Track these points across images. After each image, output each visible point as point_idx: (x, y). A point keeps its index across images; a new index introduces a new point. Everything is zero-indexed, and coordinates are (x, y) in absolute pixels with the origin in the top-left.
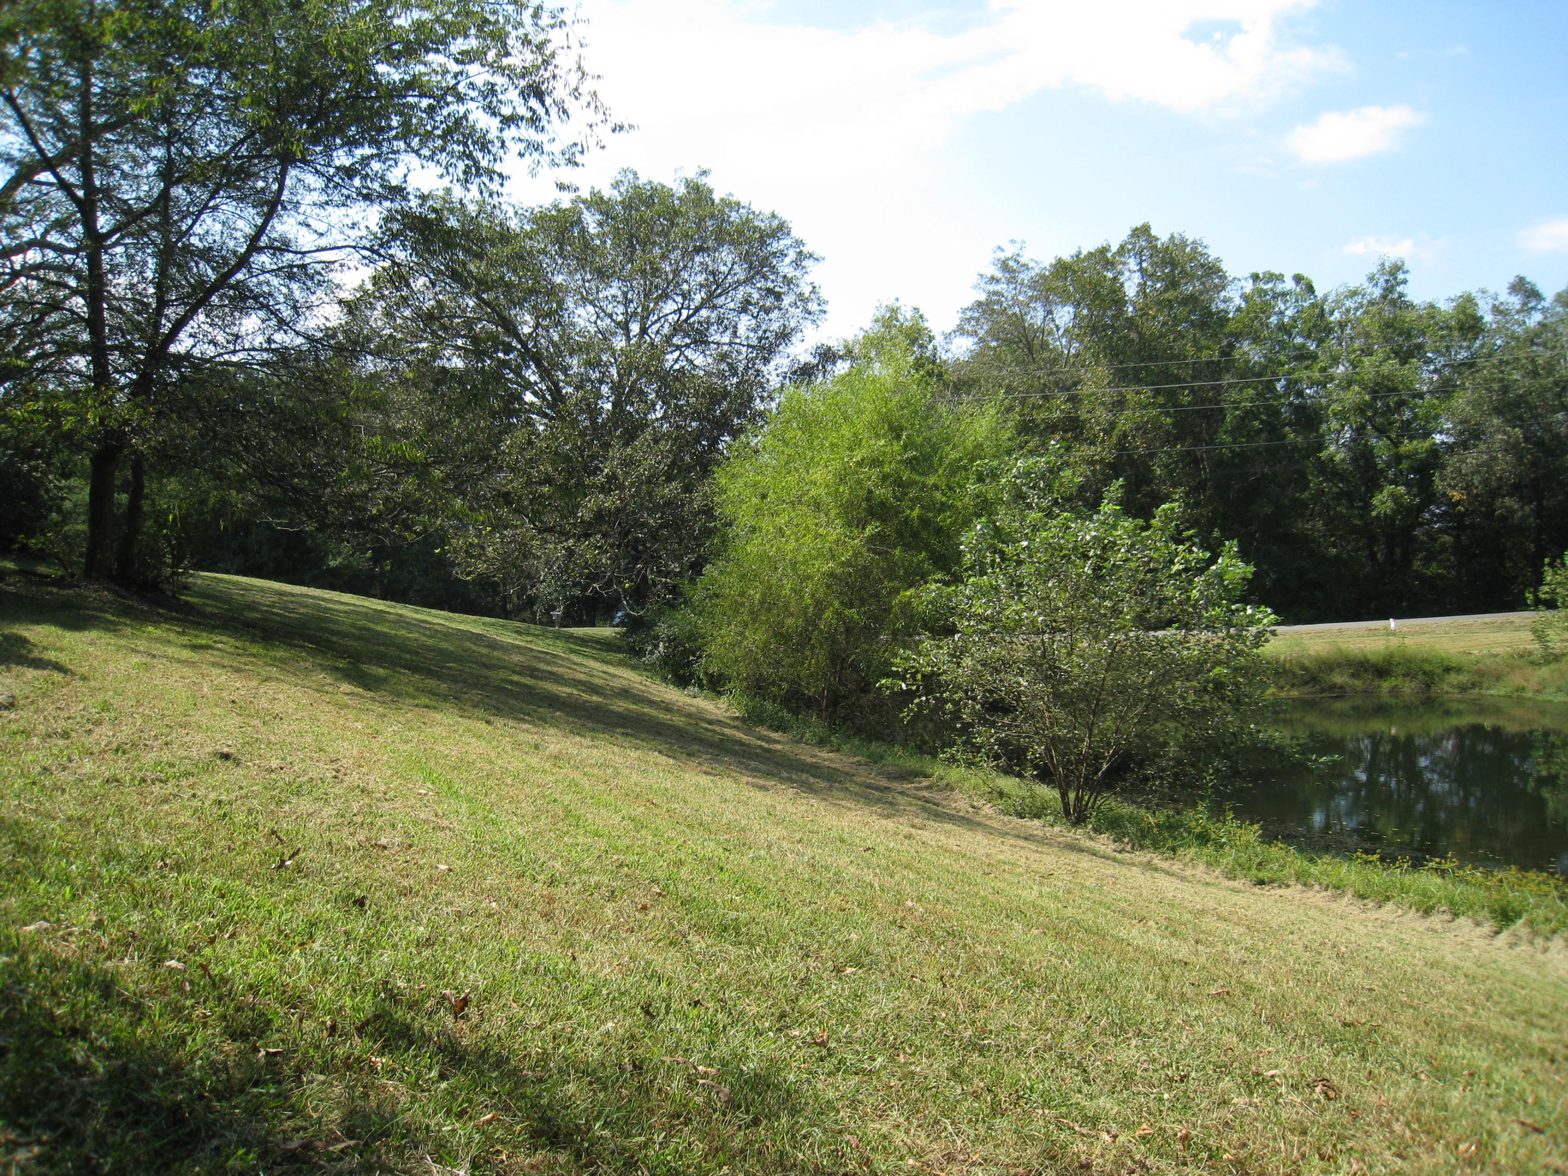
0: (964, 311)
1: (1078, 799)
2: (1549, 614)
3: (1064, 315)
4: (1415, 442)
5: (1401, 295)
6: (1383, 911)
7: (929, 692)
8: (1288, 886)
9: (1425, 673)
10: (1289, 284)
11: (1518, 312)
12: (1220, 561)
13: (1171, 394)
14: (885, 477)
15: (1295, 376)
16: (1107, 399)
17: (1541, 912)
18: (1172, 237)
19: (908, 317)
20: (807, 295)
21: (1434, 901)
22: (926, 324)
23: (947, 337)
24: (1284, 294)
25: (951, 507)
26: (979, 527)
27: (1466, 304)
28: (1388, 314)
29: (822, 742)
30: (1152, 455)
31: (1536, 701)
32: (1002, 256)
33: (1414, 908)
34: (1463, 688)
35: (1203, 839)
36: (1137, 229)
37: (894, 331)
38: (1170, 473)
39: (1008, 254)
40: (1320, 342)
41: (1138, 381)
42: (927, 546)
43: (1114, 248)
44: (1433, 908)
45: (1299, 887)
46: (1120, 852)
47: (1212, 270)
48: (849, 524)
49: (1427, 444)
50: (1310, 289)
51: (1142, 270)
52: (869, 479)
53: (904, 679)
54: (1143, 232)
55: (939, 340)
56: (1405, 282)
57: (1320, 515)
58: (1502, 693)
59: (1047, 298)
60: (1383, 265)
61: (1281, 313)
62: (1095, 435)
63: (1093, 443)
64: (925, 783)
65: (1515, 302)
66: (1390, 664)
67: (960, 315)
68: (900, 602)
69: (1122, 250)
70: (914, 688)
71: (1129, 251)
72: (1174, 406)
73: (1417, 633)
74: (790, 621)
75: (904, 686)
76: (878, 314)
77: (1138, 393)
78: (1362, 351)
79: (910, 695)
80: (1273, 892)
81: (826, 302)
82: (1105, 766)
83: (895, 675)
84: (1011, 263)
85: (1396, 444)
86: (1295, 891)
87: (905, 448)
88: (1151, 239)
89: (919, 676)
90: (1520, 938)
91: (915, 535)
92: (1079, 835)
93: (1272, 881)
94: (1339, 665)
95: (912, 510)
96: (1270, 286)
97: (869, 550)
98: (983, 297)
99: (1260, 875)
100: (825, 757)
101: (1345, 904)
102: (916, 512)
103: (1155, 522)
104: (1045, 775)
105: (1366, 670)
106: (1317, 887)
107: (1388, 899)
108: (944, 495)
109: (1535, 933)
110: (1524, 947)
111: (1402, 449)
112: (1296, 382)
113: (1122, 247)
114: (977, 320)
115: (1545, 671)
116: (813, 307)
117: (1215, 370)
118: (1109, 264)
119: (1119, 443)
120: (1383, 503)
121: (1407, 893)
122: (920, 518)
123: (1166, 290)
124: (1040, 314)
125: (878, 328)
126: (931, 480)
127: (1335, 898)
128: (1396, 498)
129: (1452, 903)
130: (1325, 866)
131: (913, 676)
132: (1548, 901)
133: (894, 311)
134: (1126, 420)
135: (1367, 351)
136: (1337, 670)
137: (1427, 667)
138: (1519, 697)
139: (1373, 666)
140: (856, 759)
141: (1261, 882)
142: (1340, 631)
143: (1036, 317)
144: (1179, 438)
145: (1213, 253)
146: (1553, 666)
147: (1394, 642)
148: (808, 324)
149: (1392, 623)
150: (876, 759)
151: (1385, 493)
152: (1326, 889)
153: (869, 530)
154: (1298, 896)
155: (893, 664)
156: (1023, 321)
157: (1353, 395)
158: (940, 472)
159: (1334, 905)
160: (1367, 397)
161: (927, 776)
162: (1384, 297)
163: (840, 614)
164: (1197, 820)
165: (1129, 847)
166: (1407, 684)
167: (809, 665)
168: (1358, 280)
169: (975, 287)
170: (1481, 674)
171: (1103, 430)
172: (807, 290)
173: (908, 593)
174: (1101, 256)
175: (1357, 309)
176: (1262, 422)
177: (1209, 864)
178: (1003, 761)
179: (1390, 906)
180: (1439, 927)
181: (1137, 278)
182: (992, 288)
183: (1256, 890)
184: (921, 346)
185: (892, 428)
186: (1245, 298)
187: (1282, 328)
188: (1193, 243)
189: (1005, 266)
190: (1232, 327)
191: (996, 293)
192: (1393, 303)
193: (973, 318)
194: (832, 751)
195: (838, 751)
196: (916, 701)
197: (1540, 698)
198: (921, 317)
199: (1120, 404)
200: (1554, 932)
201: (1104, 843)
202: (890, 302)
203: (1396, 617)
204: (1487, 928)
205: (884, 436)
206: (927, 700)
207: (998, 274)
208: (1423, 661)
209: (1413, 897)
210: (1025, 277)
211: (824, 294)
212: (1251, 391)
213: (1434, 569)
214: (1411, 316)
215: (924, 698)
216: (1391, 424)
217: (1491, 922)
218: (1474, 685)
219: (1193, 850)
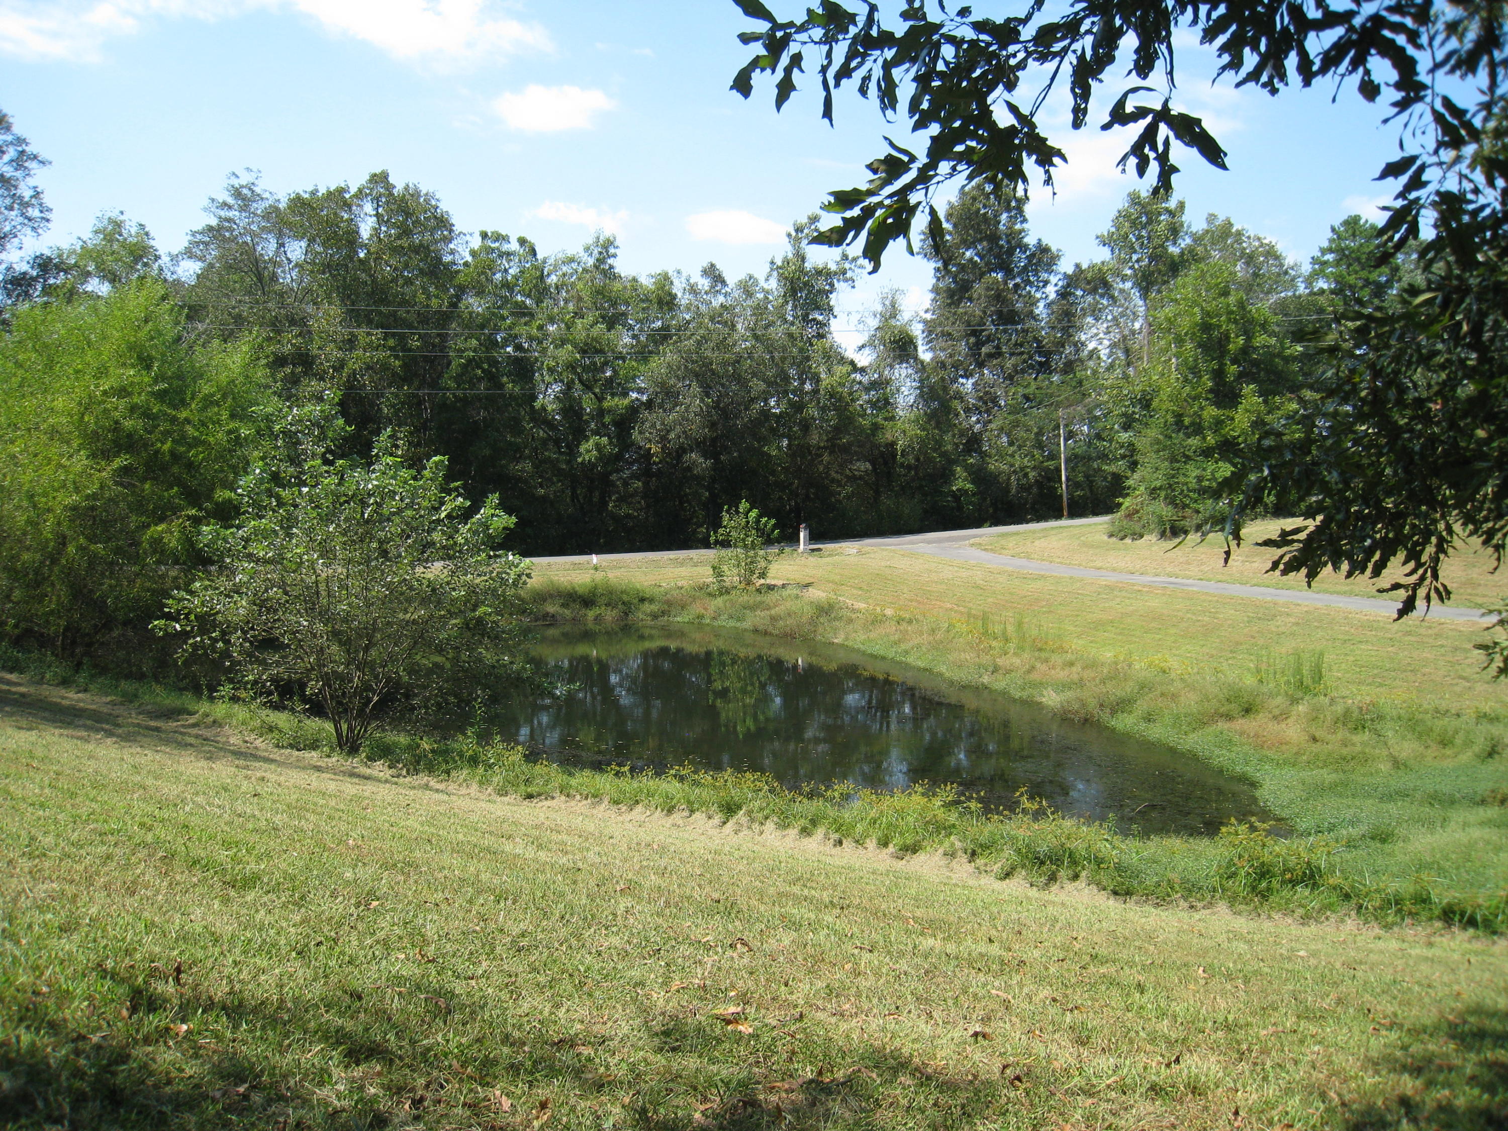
0: (194, 234)
1: (350, 729)
2: (724, 552)
3: (296, 250)
4: (616, 399)
5: (611, 267)
6: (633, 813)
7: (203, 631)
8: (553, 798)
9: (623, 603)
10: (514, 246)
11: (706, 293)
12: (482, 511)
13: (402, 338)
14: (133, 409)
15: (516, 331)
16: (339, 338)
17: (757, 804)
18: (407, 188)
19: (133, 233)
20: (27, 199)
21: (675, 801)
22: (152, 243)
23: (174, 258)
24: (508, 254)
25: (204, 443)
26: (258, 471)
27: (664, 280)
28: (599, 281)
29: (65, 682)
30: (379, 396)
31: (713, 627)
32: (236, 183)
33: (659, 809)
34: (655, 616)
35: (474, 761)
36: (375, 175)
37: (115, 246)
38: (396, 414)
39: (244, 182)
40: (539, 302)
41: (370, 322)
42: (179, 482)
43: (353, 190)
44: (674, 807)
45: (563, 798)
46: (398, 777)
47: (443, 222)
48: (93, 456)
49: (626, 402)
50: (534, 252)
51: (377, 215)
52: (116, 409)
53: (177, 621)
54: (380, 179)
55: (165, 260)
56: (615, 256)
57: (529, 457)
58: (686, 620)
59: (280, 231)
60: (598, 238)
61: (506, 271)
62: (324, 371)
63: (322, 379)
64: (192, 720)
65: (704, 283)
66: (594, 595)
67: (190, 238)
68: (152, 537)
69: (360, 192)
70: (189, 629)
71: (367, 195)
72: (403, 350)
73: (615, 567)
74: (26, 556)
75: (178, 627)
76: (100, 226)
77: (368, 334)
78: (576, 313)
79: (185, 635)
80: (540, 804)
81: (50, 210)
82: (376, 698)
83: (169, 617)
84: (245, 191)
85: (600, 399)
86: (560, 801)
87: (156, 381)
88: (389, 187)
89: (192, 617)
90: (742, 825)
91: (164, 468)
92: (354, 763)
93: (539, 795)
94: (551, 596)
95: (163, 443)
96: (497, 245)
97: (117, 483)
98: (214, 222)
99: (529, 790)
100: (71, 697)
101: (603, 810)
102: (167, 446)
103: (427, 473)
104: (317, 709)
105: (574, 601)
106: (578, 797)
107: (637, 802)
108: (198, 430)
109: (752, 820)
110: (746, 832)
111: (606, 404)
112: (516, 337)
113: (360, 191)
114: (206, 244)
115: (720, 601)
116: (34, 212)
117: (444, 318)
118: (347, 205)
119: (348, 380)
120: (588, 451)
121: (653, 796)
122: (172, 453)
123: (399, 237)
124: (272, 245)
125: (99, 239)
126: (184, 414)
127: (594, 805)
128: (598, 446)
129: (690, 803)
130: (583, 778)
131: (187, 616)
132: (761, 794)
133: (118, 225)
134: (356, 360)
135: (578, 314)
136: (549, 600)
137: (625, 598)
138: (699, 623)
139: (580, 597)
140: (109, 699)
141: (530, 796)
142: (549, 565)
143: (268, 248)
144: (406, 379)
145: (444, 206)
146: (726, 597)
147: (599, 576)
148: (28, 231)
149: (595, 559)
150: (130, 698)
151: (591, 442)
152: (586, 798)
153: (117, 463)
154: (563, 806)
155: (166, 606)
156: (255, 250)
157: (566, 353)
158: (193, 406)
159: (595, 812)
160: (578, 356)
161: (191, 714)
162: (596, 267)
163: (85, 548)
164: (467, 745)
165: (404, 772)
166: (609, 613)
167: (50, 601)
168: (575, 249)
169: (205, 209)
170: (669, 603)
171: (333, 367)
172: (27, 194)
173: (159, 528)
174: (337, 197)
175: (572, 275)
176: (484, 371)
177: (481, 783)
178: (275, 697)
179: (639, 808)
180: (680, 822)
181: (371, 222)
182: (223, 213)
183: (526, 802)
184: (146, 265)
185: (140, 358)
186: (473, 253)
187: (506, 285)
188: (427, 194)
189: (237, 193)
190: (461, 279)
191: (229, 220)
192: (604, 273)
193: (203, 243)
194: (79, 692)
195: (85, 691)
196: (191, 641)
197: (716, 623)
198: (147, 234)
199: (351, 343)
200: (767, 818)
201: (380, 769)
202: (114, 214)
203: (597, 553)
204: (717, 819)
205: (133, 366)
206: (202, 641)
207: (231, 201)
208: (622, 592)
209: (657, 799)
210: (259, 207)
211: (47, 200)
212: (474, 342)
213: (624, 510)
214: (617, 286)
215: (198, 639)
216: (596, 381)
217: (720, 815)
218: (663, 613)
219: (465, 772)
